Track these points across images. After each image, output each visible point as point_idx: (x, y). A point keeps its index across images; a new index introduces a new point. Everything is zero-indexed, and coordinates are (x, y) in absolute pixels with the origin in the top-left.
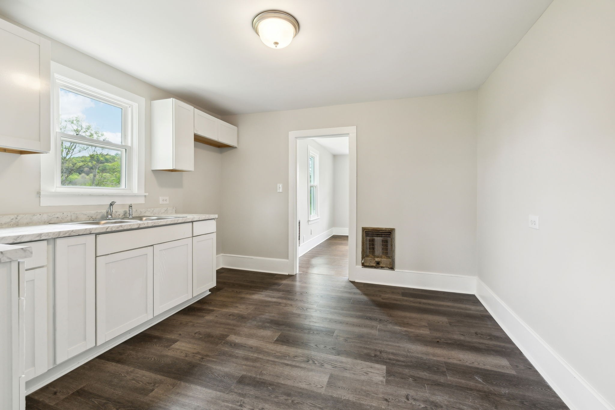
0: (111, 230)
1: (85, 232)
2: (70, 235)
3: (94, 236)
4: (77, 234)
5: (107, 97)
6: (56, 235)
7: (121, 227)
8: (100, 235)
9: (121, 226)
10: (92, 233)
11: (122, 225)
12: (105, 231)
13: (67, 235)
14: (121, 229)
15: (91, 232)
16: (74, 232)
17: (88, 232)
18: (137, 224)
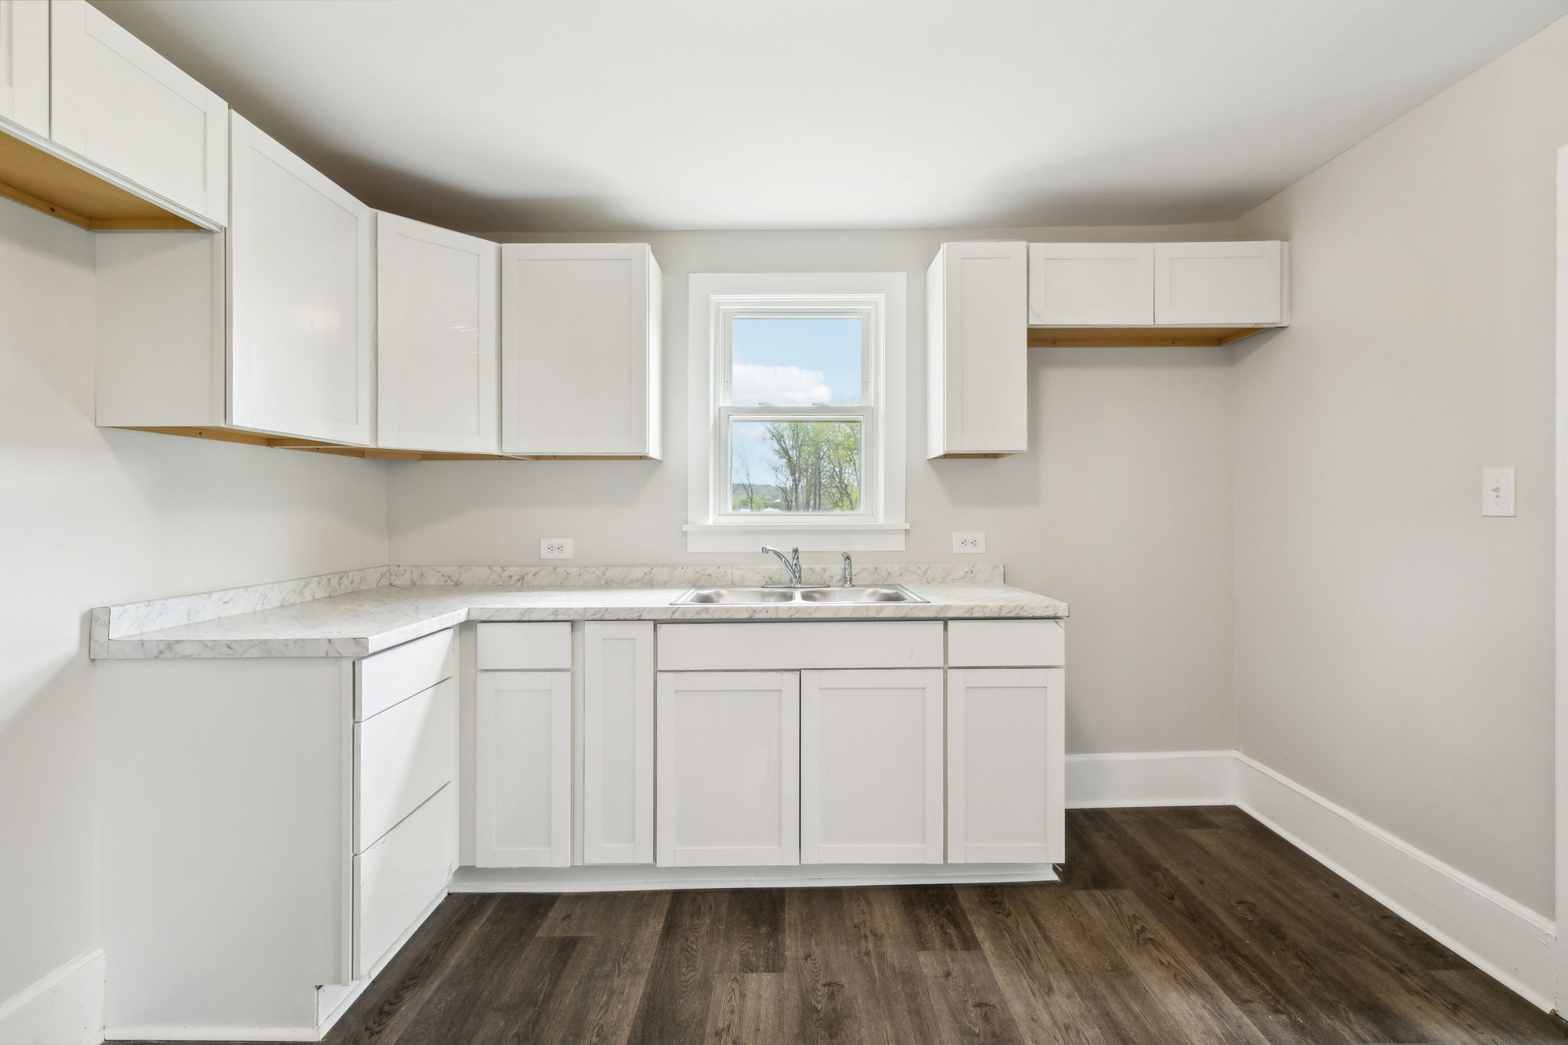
0: (683, 617)
1: (628, 614)
2: (603, 618)
3: (651, 625)
4: (615, 618)
5: (813, 303)
6: (580, 615)
7: (707, 612)
8: (663, 625)
9: (707, 610)
10: (642, 618)
11: (707, 608)
12: (670, 618)
13: (597, 617)
14: (705, 616)
15: (641, 616)
16: (610, 613)
17: (635, 616)
18: (747, 609)
